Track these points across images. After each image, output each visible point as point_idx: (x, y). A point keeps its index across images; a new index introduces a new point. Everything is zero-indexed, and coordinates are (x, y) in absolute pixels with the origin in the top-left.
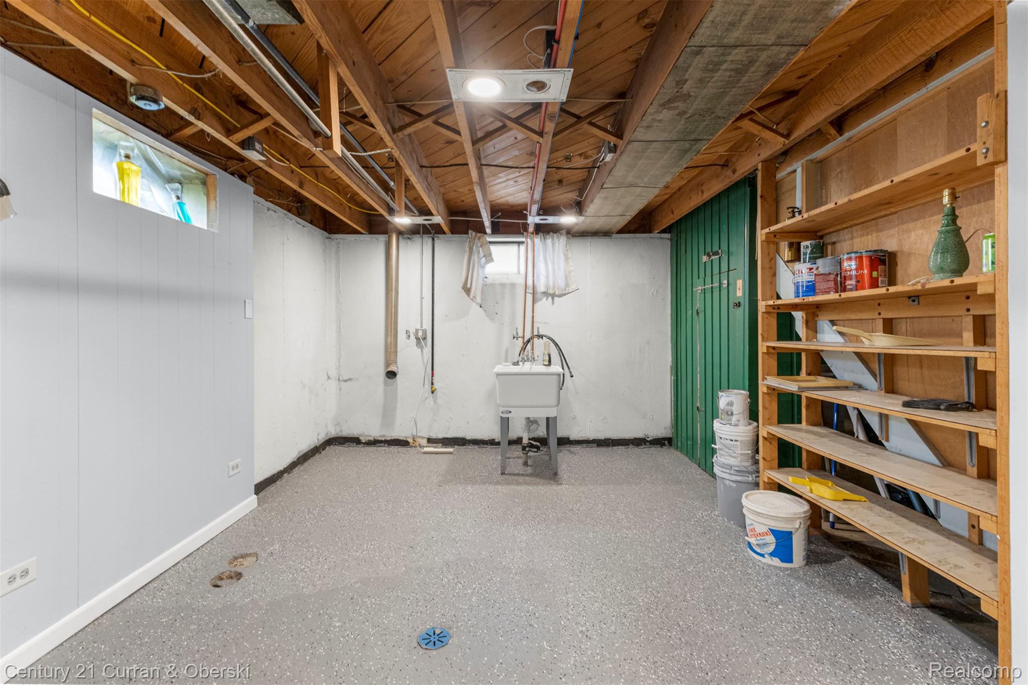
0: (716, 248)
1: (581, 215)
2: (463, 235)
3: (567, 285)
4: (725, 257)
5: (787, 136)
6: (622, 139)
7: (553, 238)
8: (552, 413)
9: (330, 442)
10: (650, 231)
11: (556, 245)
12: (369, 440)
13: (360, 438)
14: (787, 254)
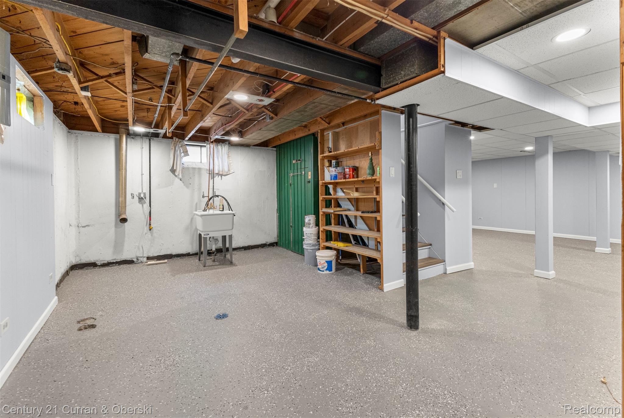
0: (299, 158)
1: (242, 137)
2: (169, 139)
3: (229, 170)
4: (303, 163)
5: (329, 124)
6: (277, 116)
7: (221, 145)
8: (227, 234)
9: (74, 267)
10: (267, 147)
11: (223, 150)
12: (104, 263)
13: (97, 263)
14: (327, 164)
